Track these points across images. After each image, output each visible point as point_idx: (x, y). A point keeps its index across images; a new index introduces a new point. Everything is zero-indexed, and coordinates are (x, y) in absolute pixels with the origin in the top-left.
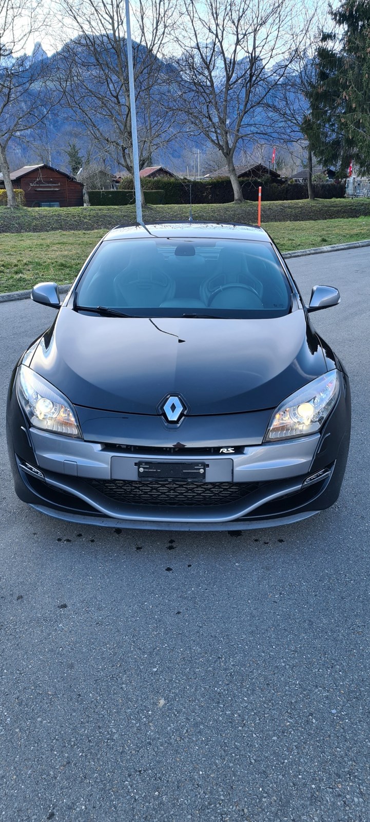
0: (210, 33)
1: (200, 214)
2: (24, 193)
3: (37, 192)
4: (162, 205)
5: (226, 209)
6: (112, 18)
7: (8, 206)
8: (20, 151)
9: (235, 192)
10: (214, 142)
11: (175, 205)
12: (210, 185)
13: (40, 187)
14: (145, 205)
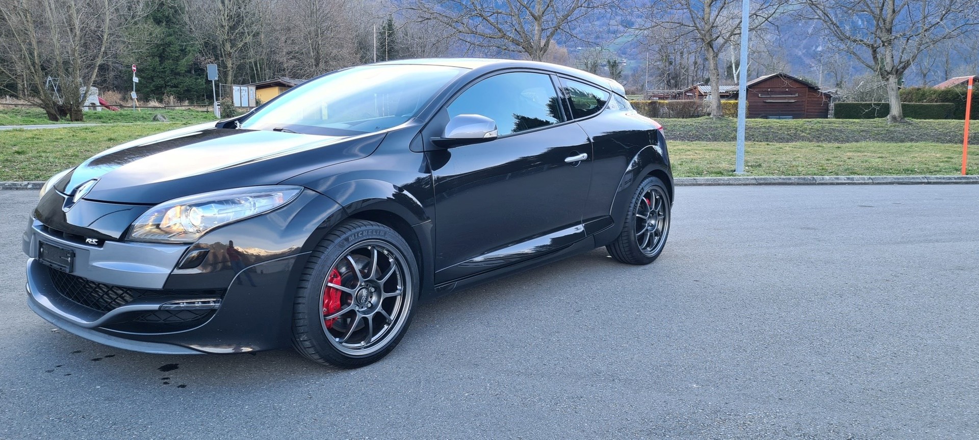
3: (765, 104)
7: (711, 116)
13: (770, 98)
14: (902, 119)
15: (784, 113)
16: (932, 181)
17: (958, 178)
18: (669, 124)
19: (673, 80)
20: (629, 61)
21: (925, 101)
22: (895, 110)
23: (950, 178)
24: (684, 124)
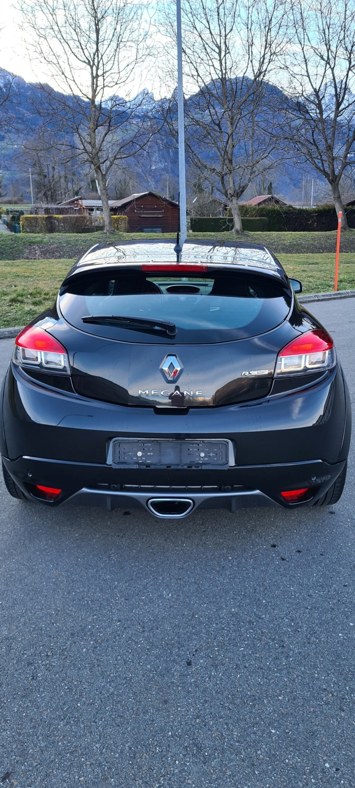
0: (322, 60)
1: (299, 242)
2: (127, 219)
3: (141, 218)
4: (260, 232)
5: (328, 237)
6: (219, 48)
7: (105, 231)
8: (154, 183)
9: (340, 220)
10: (320, 169)
11: (274, 232)
12: (316, 212)
13: (144, 214)
14: (242, 232)
15: (156, 225)
16: (321, 298)
17: (336, 294)
18: (71, 239)
19: (48, 191)
20: (4, 172)
21: (248, 216)
22: (238, 225)
23: (330, 295)
24: (84, 239)
